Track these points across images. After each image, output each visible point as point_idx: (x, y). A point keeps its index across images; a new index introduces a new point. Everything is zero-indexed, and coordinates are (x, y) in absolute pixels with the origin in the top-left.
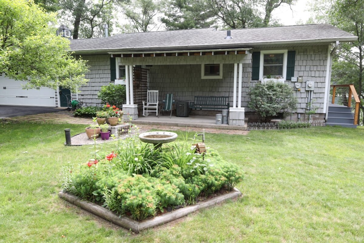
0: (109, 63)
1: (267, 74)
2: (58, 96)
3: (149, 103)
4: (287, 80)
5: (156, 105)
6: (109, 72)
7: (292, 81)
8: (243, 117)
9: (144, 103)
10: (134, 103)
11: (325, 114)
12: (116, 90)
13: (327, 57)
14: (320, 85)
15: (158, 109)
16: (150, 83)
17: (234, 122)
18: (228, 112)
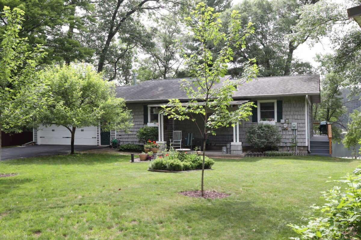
0: (142, 110)
1: (263, 117)
2: (100, 137)
3: (175, 141)
4: (278, 121)
5: (180, 142)
6: (143, 116)
7: (281, 122)
8: (240, 148)
9: (171, 140)
10: (164, 141)
11: (308, 147)
12: (151, 131)
13: (304, 105)
14: (301, 125)
15: (182, 145)
16: (175, 125)
17: (235, 152)
18: (231, 145)
